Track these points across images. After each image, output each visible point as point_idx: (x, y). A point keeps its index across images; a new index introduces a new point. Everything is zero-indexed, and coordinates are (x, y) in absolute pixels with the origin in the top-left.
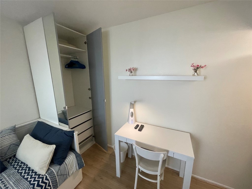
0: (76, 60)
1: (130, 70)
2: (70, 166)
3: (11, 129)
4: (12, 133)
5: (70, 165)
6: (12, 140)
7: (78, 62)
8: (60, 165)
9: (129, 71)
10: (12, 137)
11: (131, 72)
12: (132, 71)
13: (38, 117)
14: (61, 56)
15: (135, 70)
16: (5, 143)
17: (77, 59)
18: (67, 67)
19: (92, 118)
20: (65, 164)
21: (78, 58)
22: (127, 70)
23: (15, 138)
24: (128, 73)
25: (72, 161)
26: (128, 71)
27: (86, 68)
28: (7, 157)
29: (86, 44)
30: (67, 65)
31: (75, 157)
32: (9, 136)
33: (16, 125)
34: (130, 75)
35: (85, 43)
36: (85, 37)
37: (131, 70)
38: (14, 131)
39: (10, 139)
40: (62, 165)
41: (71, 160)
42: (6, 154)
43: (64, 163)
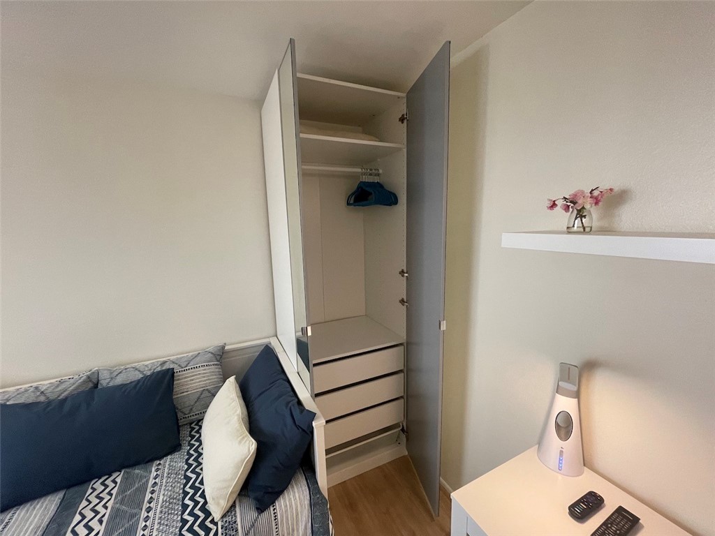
0: (376, 179)
1: (574, 203)
2: (288, 529)
3: (212, 353)
4: (212, 363)
5: (287, 523)
6: (208, 379)
7: (379, 186)
8: (259, 514)
9: (567, 208)
10: (210, 372)
11: (579, 211)
12: (588, 206)
13: (272, 332)
14: (303, 170)
15: (610, 200)
16: (195, 383)
17: (378, 175)
18: (352, 201)
19: (402, 368)
20: (273, 516)
21: (381, 171)
22: (554, 205)
23: (214, 377)
24: (562, 218)
25: (294, 512)
26: (558, 209)
27: (399, 203)
28: (192, 418)
29: (405, 121)
30: (353, 198)
31: (307, 502)
32: (205, 370)
33: (225, 344)
34: (569, 230)
35: (402, 120)
36: (402, 97)
37: (580, 202)
38: (218, 357)
39: (204, 377)
40: (265, 514)
41: (294, 509)
42: (191, 409)
43: (272, 509)
